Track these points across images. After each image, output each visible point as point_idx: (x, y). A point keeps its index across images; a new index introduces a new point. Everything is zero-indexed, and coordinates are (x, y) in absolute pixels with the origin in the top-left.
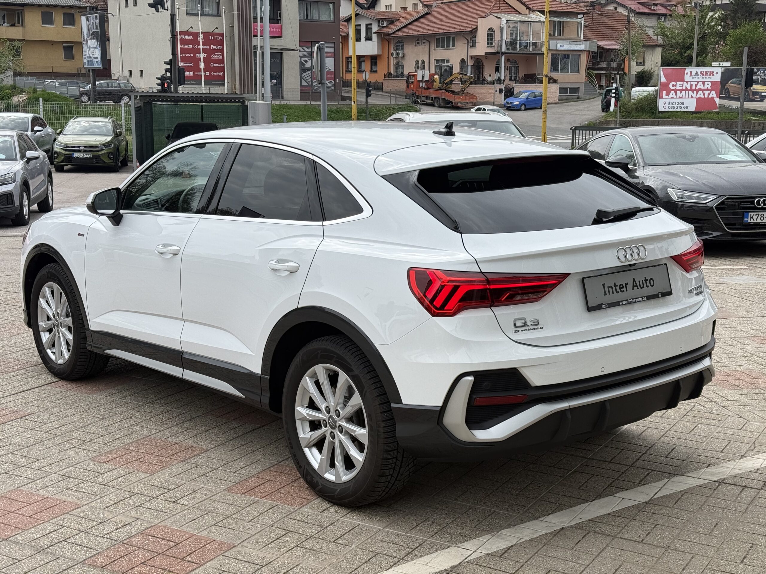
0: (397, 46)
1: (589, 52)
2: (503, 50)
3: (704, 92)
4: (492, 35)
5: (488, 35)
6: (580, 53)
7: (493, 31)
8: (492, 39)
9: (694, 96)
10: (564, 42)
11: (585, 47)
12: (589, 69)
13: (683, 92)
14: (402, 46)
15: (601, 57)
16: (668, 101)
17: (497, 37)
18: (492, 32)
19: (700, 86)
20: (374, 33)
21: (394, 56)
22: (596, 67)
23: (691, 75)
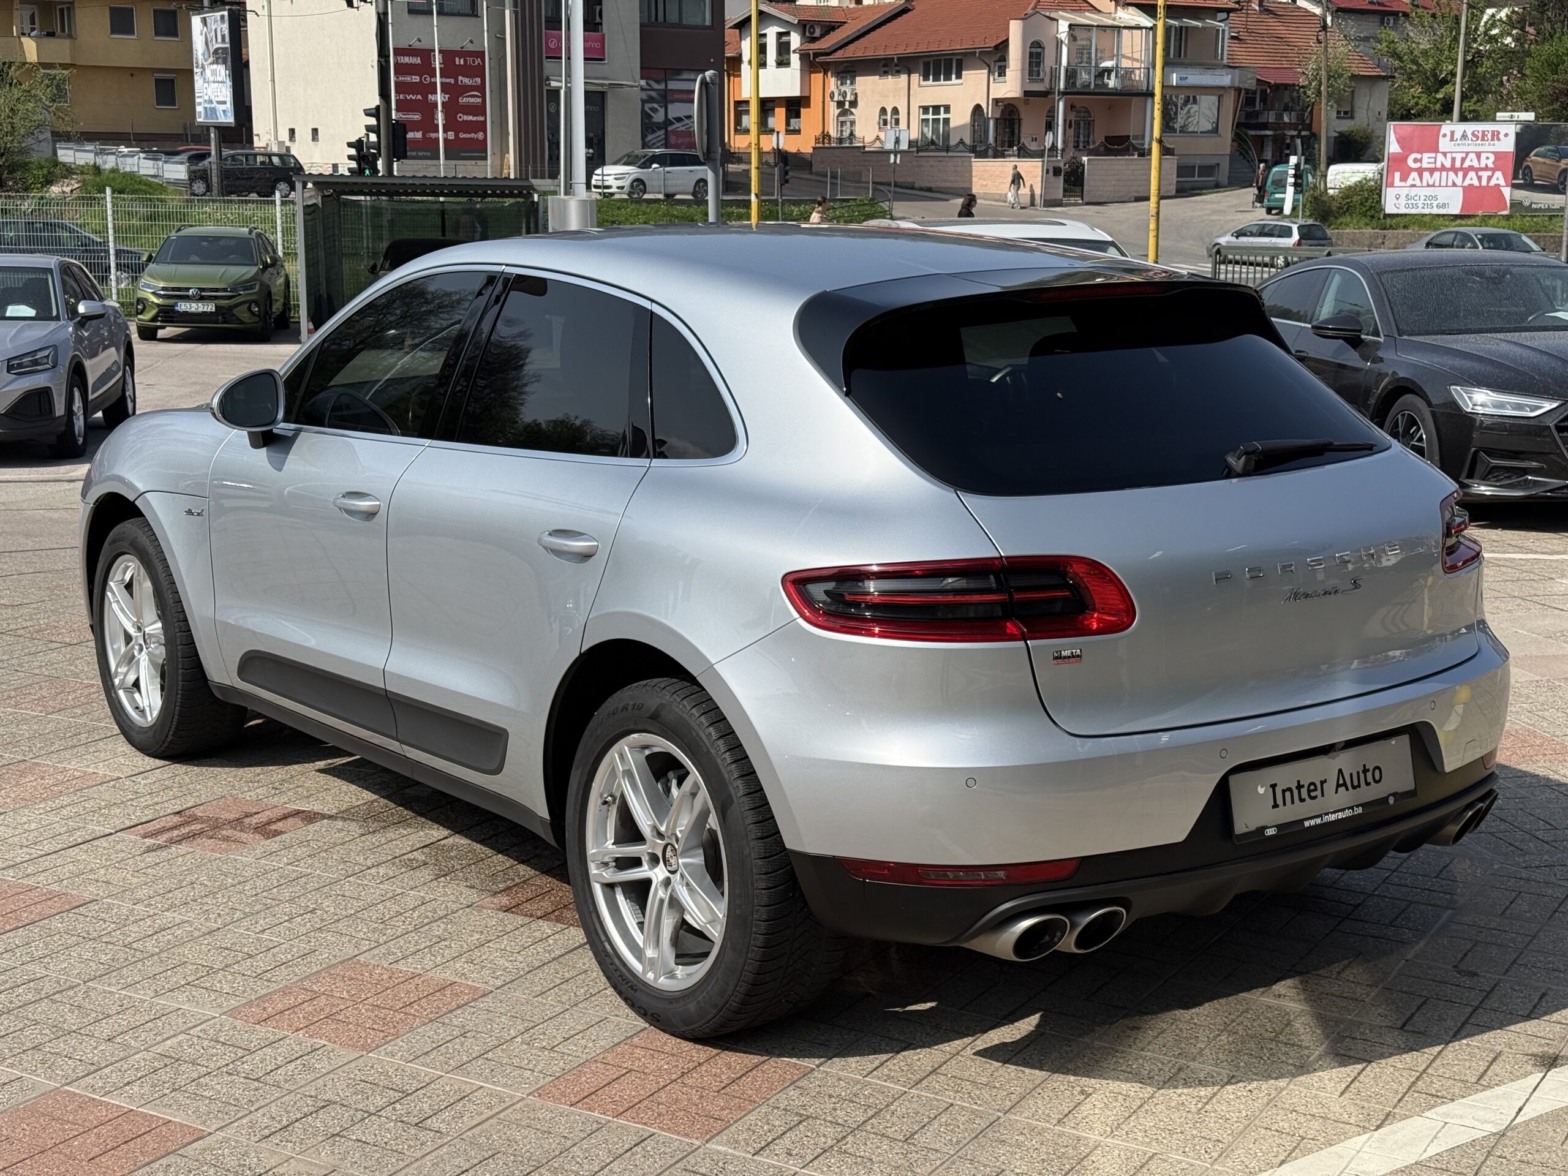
0: (842, 77)
1: (1238, 90)
2: (1062, 85)
3: (1480, 173)
4: (1038, 55)
5: (1031, 54)
7: (1040, 47)
8: (1038, 64)
9: (1459, 182)
10: (1190, 70)
11: (1232, 80)
12: (1239, 125)
13: (1437, 174)
14: (852, 78)
15: (1264, 100)
16: (1404, 192)
17: (1049, 61)
18: (1039, 50)
19: (1472, 161)
20: (794, 52)
21: (836, 99)
22: (1254, 121)
23: (1452, 139)
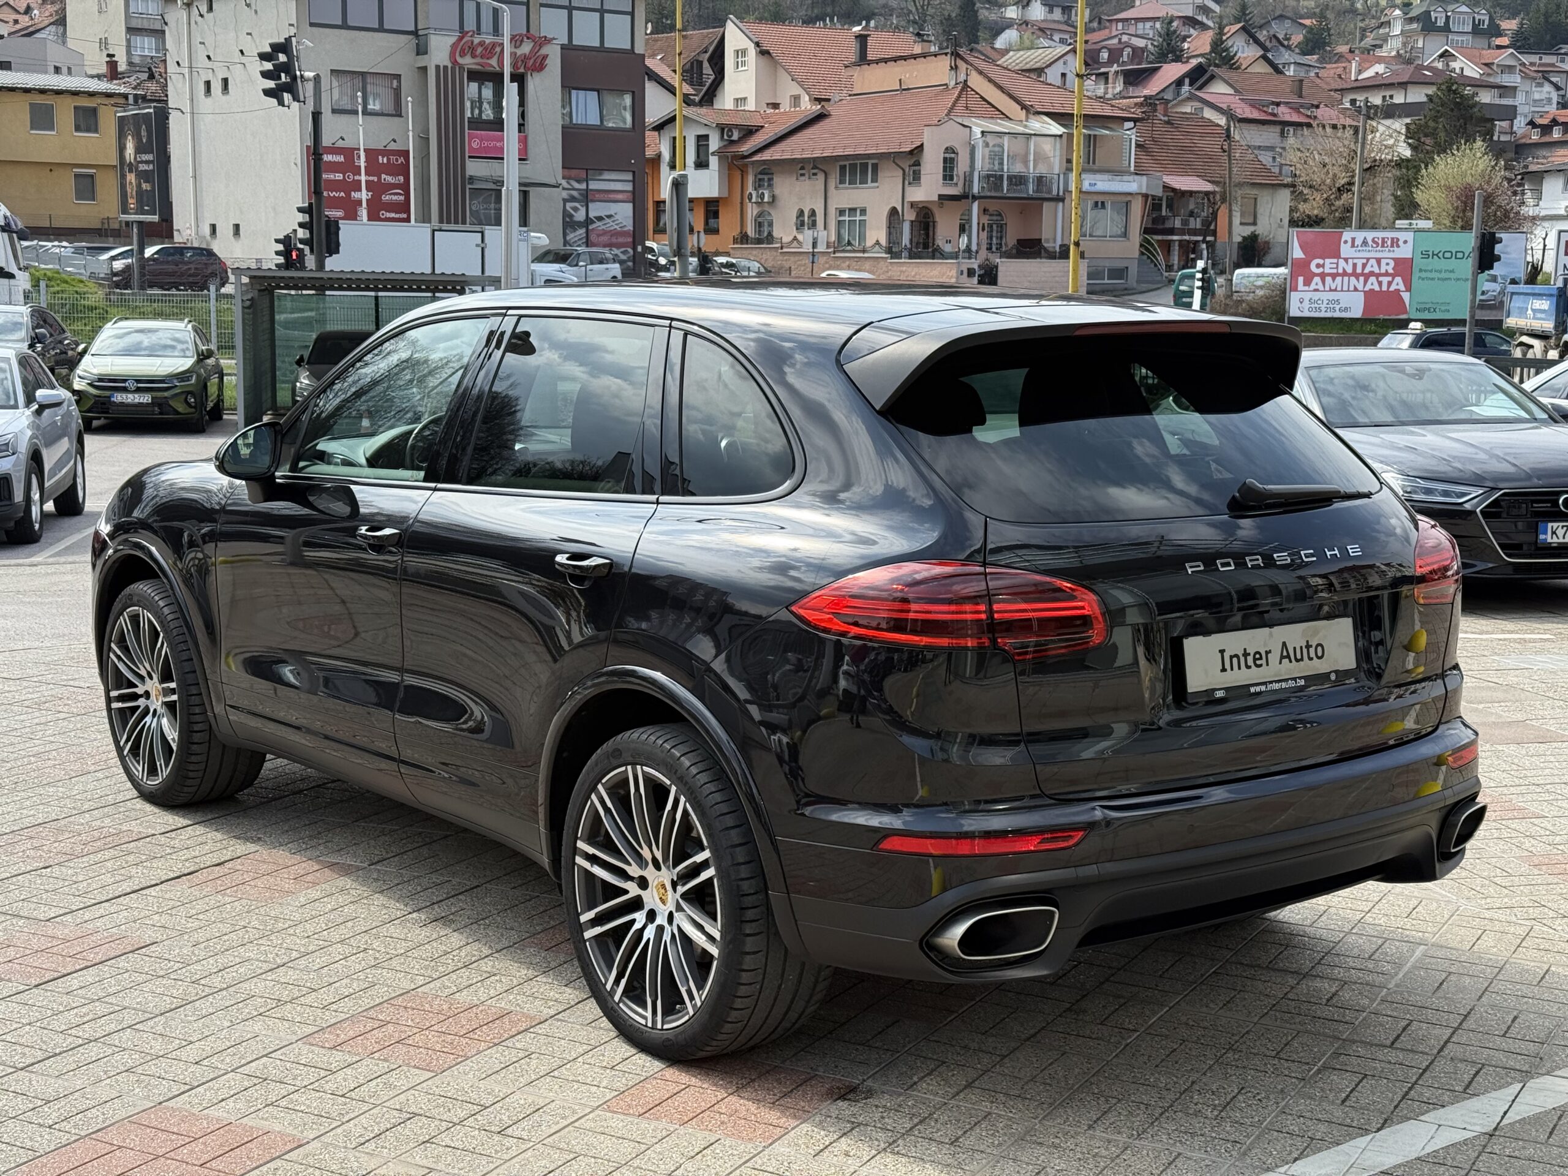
0: (760, 180)
1: (1146, 196)
2: (975, 190)
3: (1380, 279)
4: (952, 160)
5: (945, 160)
6: (1129, 198)
7: (954, 152)
8: (952, 169)
9: (1360, 287)
10: (1098, 176)
11: (1140, 186)
12: (1146, 231)
13: (1339, 279)
14: (770, 180)
15: (1170, 206)
16: (1307, 296)
17: (962, 166)
18: (953, 155)
19: (1372, 267)
20: (713, 154)
21: (754, 200)
22: (1161, 227)
23: (1353, 246)
